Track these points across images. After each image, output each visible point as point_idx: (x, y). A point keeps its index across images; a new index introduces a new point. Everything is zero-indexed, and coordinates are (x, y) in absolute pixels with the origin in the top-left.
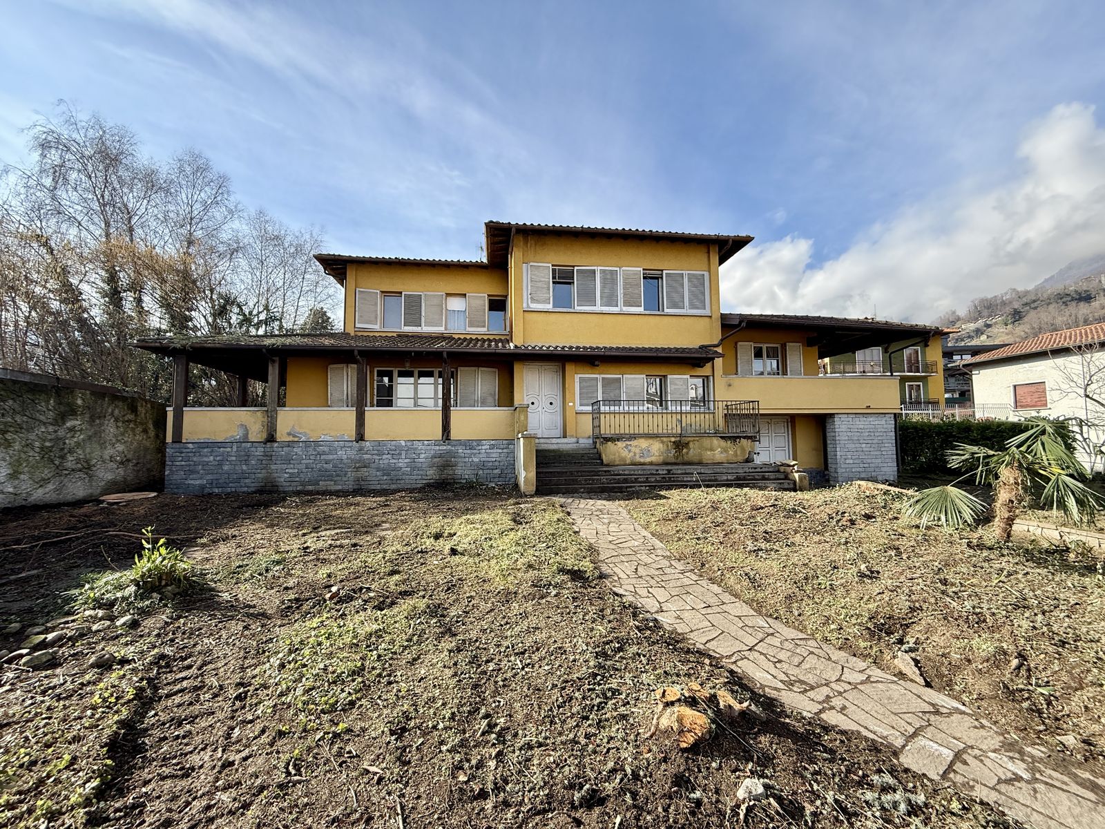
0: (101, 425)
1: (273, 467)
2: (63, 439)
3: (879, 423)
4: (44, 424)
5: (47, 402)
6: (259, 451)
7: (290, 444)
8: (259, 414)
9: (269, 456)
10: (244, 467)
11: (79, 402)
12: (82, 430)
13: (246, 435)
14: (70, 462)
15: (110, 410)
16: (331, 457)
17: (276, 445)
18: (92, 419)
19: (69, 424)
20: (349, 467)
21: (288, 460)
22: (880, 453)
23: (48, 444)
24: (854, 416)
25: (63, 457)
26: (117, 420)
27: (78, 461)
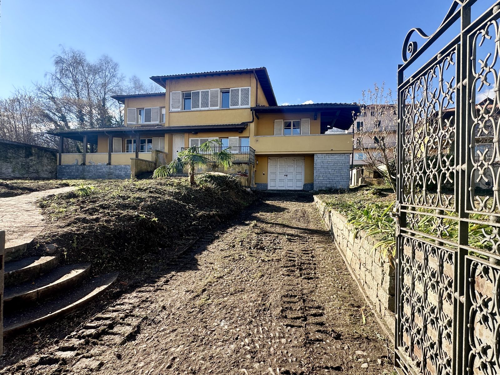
0: (42, 159)
1: (85, 174)
2: (28, 162)
3: (341, 158)
4: (22, 157)
5: (23, 151)
6: (81, 168)
7: (90, 166)
8: (81, 155)
9: (84, 170)
10: (77, 174)
11: (33, 151)
12: (34, 160)
13: (77, 163)
14: (31, 170)
15: (45, 155)
16: (101, 171)
17: (85, 166)
18: (38, 157)
19: (30, 158)
20: (106, 174)
21: (89, 172)
22: (340, 174)
23: (23, 163)
24: (325, 155)
25: (29, 168)
26: (47, 158)
27: (34, 170)
